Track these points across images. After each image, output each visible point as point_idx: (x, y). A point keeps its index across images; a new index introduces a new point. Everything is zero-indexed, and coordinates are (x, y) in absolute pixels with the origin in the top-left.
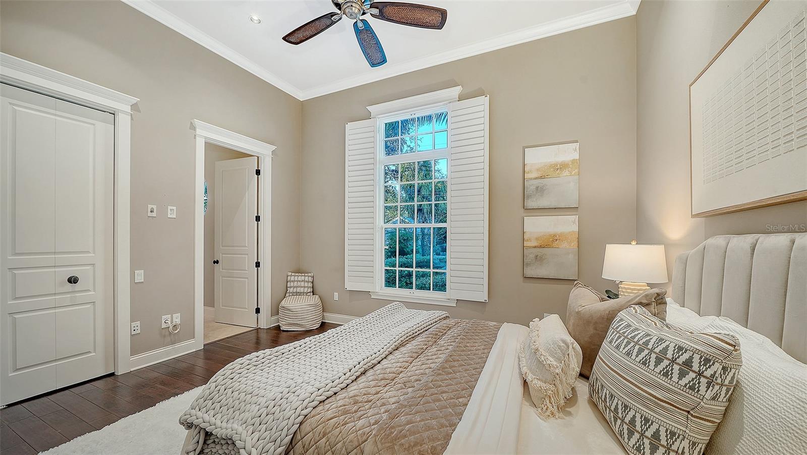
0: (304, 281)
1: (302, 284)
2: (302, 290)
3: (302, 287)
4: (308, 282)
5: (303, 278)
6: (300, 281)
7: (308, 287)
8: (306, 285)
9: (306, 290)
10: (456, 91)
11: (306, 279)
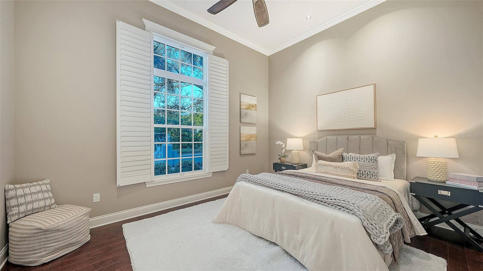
0: (42, 191)
1: (40, 196)
2: (42, 204)
3: (40, 200)
4: (47, 191)
5: (38, 188)
6: (35, 193)
7: (50, 198)
8: (46, 195)
9: (48, 202)
10: (212, 48)
11: (44, 188)
